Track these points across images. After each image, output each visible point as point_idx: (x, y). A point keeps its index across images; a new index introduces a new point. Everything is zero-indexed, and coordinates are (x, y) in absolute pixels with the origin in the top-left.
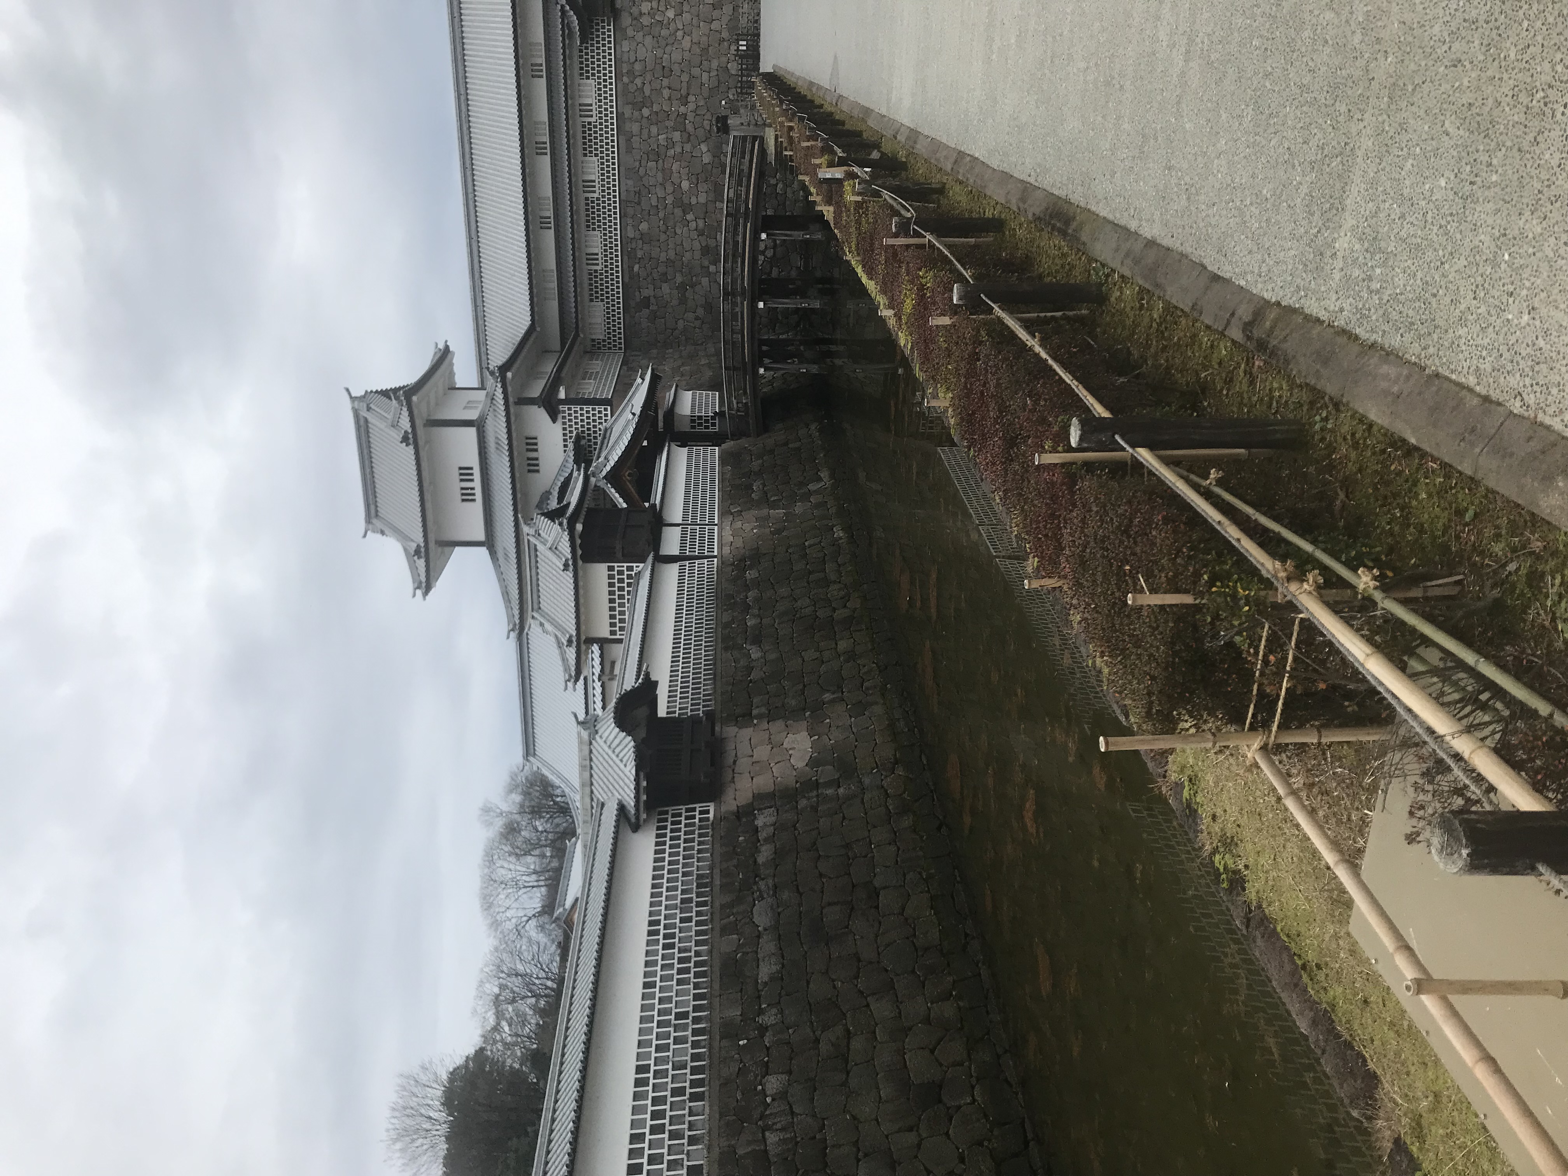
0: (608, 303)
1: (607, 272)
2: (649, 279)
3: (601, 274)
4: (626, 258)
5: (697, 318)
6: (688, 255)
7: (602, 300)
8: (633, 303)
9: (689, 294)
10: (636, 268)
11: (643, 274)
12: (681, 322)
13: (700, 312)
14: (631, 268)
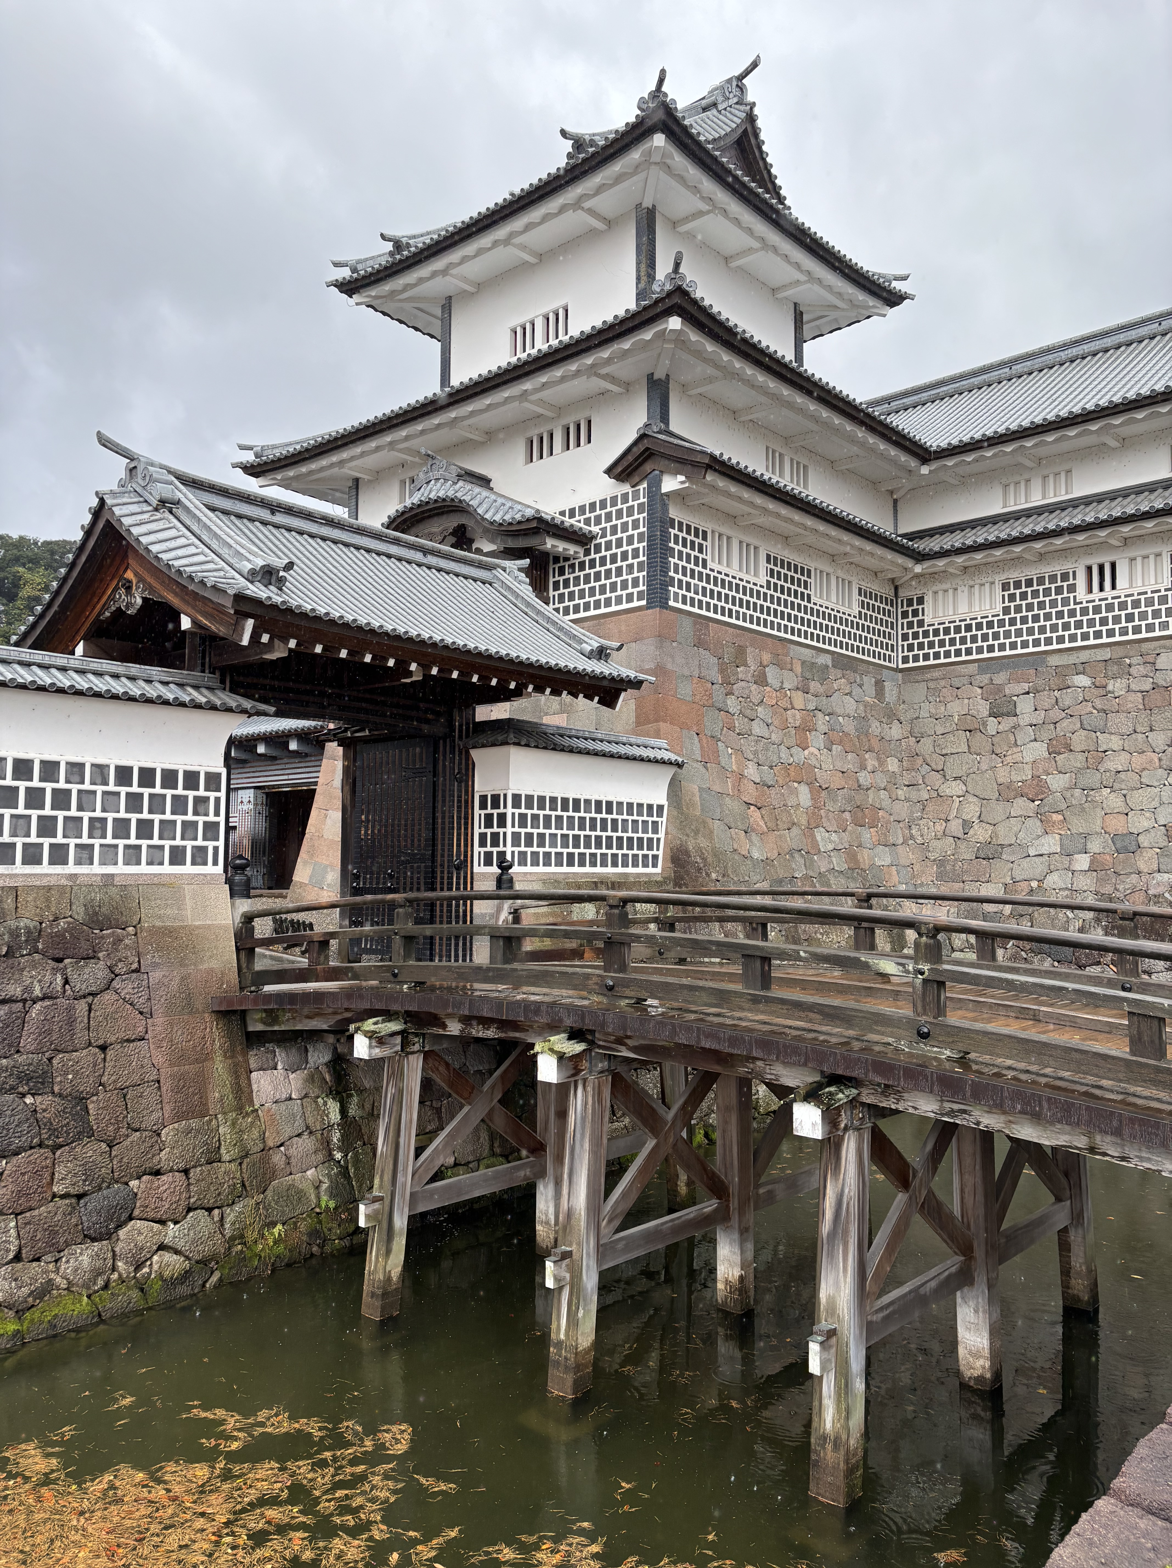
0: (1001, 623)
1: (1072, 613)
2: (1056, 714)
3: (1066, 602)
4: (1107, 654)
5: (967, 825)
6: (1114, 801)
7: (1006, 610)
8: (1000, 678)
9: (1021, 806)
10: (1083, 680)
11: (1067, 699)
12: (956, 788)
13: (981, 833)
14: (1082, 669)
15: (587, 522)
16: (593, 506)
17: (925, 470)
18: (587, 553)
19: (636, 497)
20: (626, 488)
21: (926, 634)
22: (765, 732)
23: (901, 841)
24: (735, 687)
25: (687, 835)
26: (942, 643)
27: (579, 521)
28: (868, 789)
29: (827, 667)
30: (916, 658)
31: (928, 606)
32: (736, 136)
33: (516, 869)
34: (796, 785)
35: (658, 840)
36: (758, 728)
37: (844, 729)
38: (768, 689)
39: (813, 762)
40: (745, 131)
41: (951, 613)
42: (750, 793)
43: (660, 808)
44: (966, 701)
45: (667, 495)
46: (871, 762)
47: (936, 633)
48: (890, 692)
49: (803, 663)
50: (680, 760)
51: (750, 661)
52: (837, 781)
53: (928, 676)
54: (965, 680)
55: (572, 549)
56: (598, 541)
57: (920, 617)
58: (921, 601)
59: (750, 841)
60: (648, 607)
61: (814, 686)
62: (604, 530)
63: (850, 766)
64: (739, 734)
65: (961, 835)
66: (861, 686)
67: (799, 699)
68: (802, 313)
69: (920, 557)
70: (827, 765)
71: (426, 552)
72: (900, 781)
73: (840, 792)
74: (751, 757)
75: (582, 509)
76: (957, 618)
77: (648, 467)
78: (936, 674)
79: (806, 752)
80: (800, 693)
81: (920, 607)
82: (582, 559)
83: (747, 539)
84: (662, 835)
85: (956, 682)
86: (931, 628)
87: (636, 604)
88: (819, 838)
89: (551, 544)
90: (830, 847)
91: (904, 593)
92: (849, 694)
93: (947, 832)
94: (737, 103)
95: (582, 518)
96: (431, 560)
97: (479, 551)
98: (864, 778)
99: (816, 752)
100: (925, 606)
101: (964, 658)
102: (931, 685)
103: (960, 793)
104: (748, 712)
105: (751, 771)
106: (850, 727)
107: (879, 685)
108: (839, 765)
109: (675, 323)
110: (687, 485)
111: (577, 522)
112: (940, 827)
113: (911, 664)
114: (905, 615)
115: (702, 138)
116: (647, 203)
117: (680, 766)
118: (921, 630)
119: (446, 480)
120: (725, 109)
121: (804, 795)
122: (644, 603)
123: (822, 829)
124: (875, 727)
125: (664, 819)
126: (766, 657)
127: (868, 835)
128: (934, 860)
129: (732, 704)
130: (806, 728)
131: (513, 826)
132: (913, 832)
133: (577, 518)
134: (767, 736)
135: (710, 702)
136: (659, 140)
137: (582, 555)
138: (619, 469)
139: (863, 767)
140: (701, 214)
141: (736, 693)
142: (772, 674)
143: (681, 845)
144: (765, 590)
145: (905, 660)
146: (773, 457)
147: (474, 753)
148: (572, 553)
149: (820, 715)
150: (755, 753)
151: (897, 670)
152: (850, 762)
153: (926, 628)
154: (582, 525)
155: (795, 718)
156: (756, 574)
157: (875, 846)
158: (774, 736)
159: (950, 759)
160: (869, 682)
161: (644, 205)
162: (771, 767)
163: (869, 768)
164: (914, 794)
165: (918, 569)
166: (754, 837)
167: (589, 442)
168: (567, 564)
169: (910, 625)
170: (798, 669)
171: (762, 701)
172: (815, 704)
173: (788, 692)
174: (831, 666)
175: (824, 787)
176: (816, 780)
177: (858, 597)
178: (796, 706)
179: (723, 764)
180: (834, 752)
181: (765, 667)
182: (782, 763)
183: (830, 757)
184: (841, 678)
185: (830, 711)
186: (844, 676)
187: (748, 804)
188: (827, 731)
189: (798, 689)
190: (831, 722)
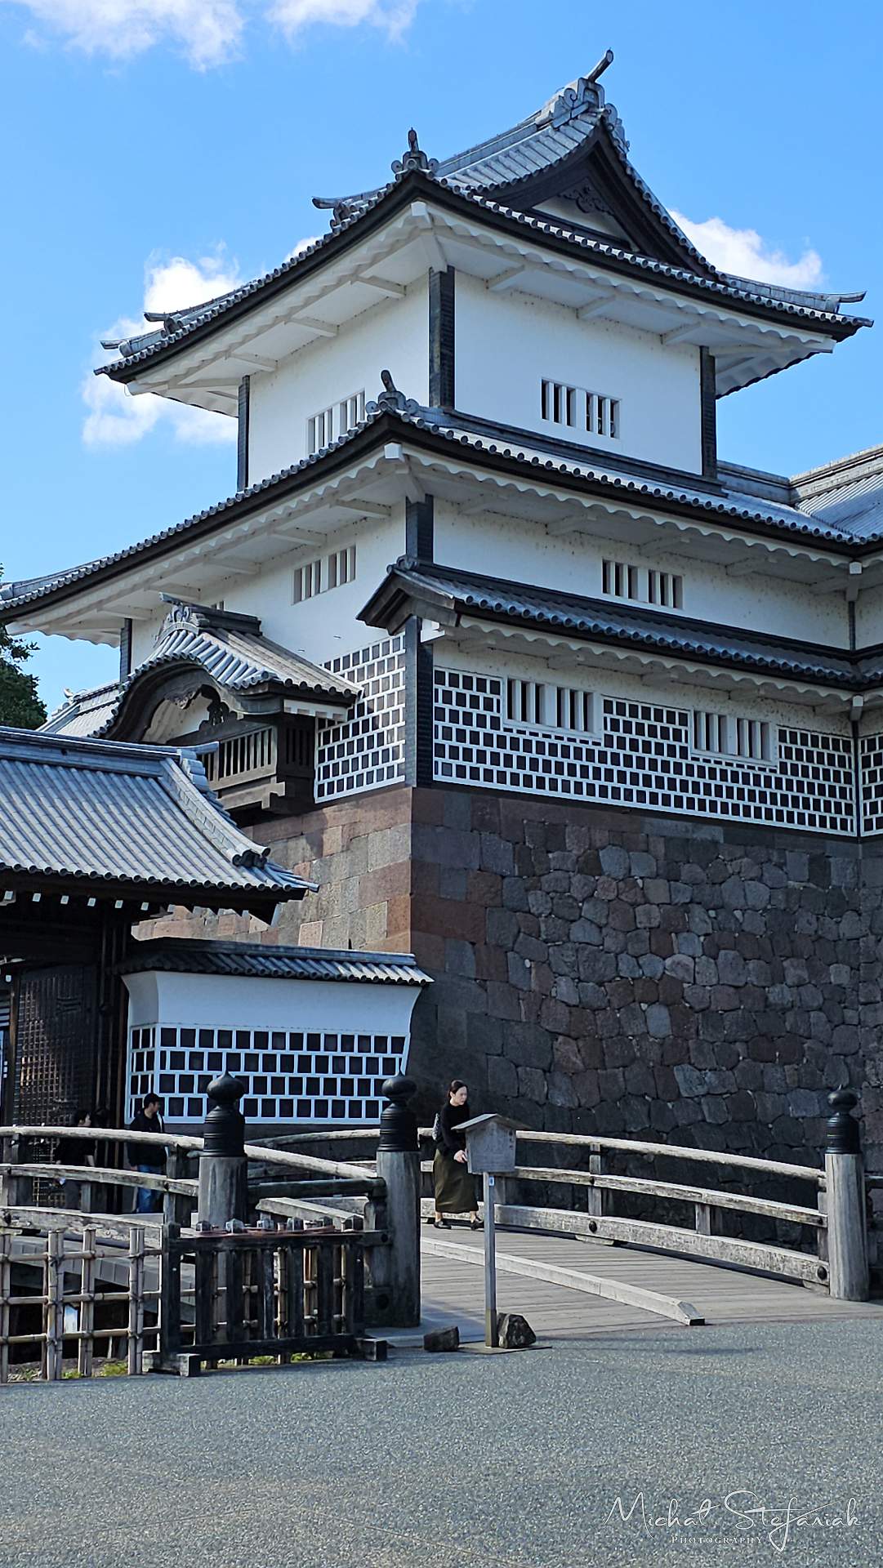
17: (855, 568)
20: (385, 635)
22: (594, 937)
24: (543, 879)
25: (441, 1076)
28: (784, 1011)
29: (715, 843)
34: (644, 1006)
36: (578, 932)
37: (747, 928)
38: (603, 879)
39: (680, 974)
40: (596, 146)
42: (559, 1019)
43: (398, 1043)
45: (430, 643)
46: (794, 971)
48: (840, 873)
49: (668, 840)
50: (430, 980)
51: (571, 843)
52: (722, 1000)
55: (329, 712)
59: (552, 1084)
60: (406, 784)
61: (689, 870)
63: (752, 979)
64: (546, 941)
66: (780, 866)
67: (659, 891)
70: (709, 978)
72: (851, 997)
73: (729, 1016)
74: (566, 971)
77: (404, 612)
79: (668, 961)
80: (662, 882)
83: (572, 684)
88: (679, 1077)
89: (293, 707)
90: (702, 1090)
91: (864, 732)
92: (760, 879)
94: (585, 112)
96: (72, 757)
98: (776, 994)
99: (689, 961)
104: (565, 912)
105: (564, 989)
106: (755, 923)
107: (820, 863)
108: (729, 977)
113: (875, 831)
114: (866, 762)
121: (658, 1020)
123: (687, 1066)
124: (806, 923)
125: (404, 1055)
126: (600, 837)
127: (775, 1075)
129: (536, 902)
130: (670, 929)
131: (163, 1067)
134: (596, 939)
135: (498, 901)
138: (372, 616)
139: (779, 978)
141: (546, 887)
142: (610, 860)
144: (602, 748)
145: (868, 825)
146: (619, 573)
147: (129, 981)
148: (330, 717)
149: (697, 910)
150: (574, 966)
151: (858, 840)
152: (753, 973)
155: (652, 916)
156: (588, 728)
157: (789, 1090)
158: (608, 943)
160: (799, 859)
161: (440, 269)
162: (601, 983)
166: (558, 1078)
169: (873, 776)
170: (660, 849)
171: (593, 895)
172: (688, 895)
173: (640, 882)
174: (722, 841)
175: (697, 1008)
176: (683, 998)
177: (778, 743)
178: (652, 898)
179: (512, 982)
180: (720, 960)
181: (597, 850)
182: (622, 977)
183: (713, 965)
184: (740, 858)
185: (717, 902)
186: (746, 855)
187: (554, 1035)
188: (710, 931)
189: (658, 876)
190: (719, 918)
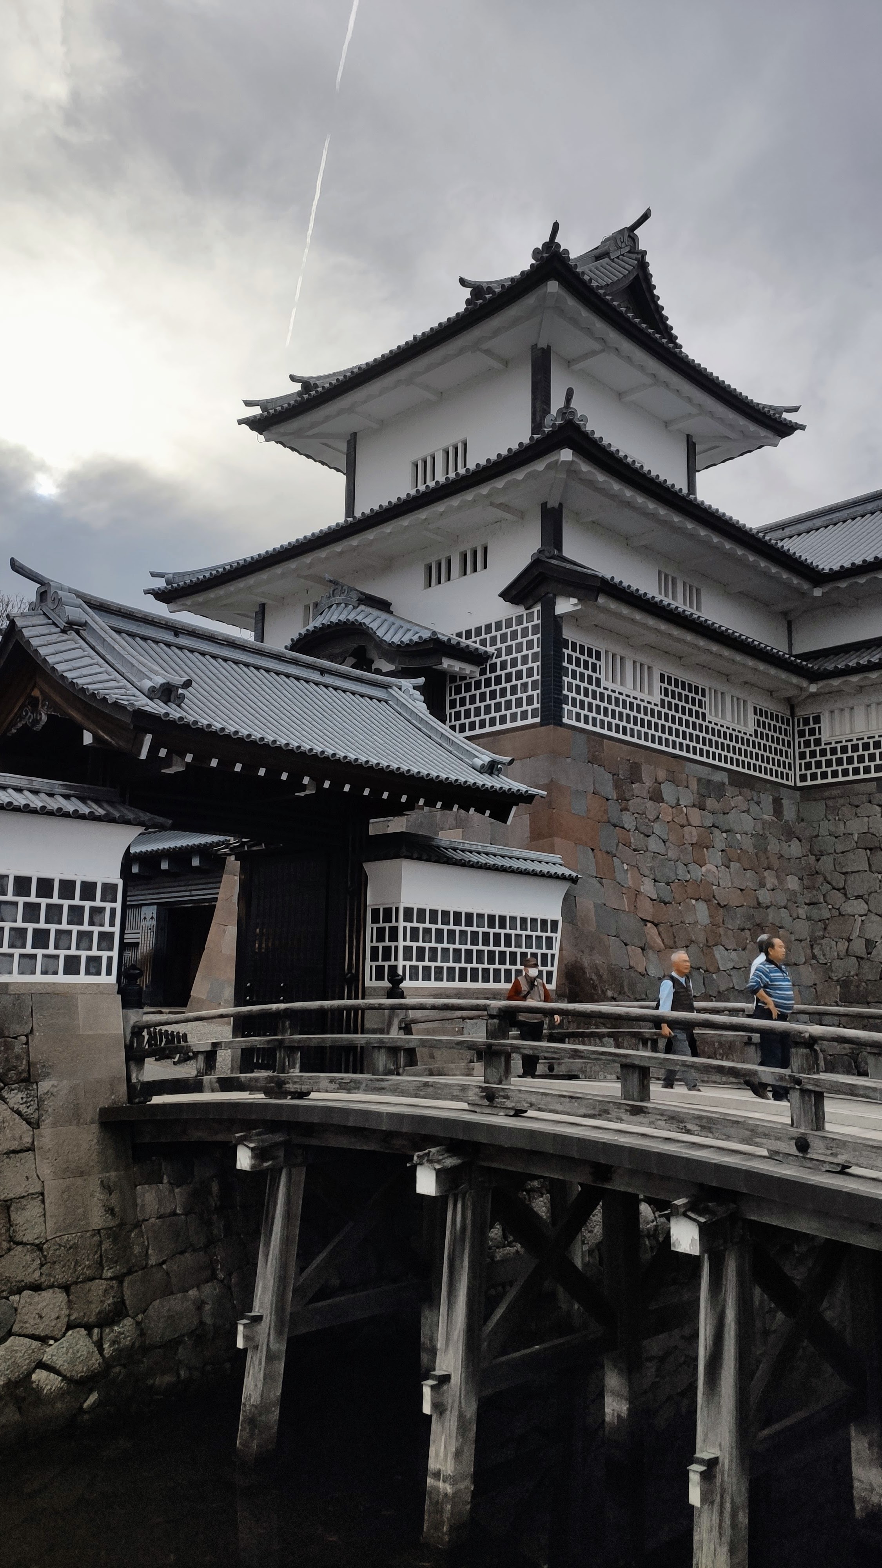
5: (870, 945)
12: (858, 907)
15: (483, 643)
16: (488, 628)
17: (818, 592)
18: (484, 672)
19: (530, 618)
20: (520, 610)
21: (823, 753)
22: (661, 849)
23: (803, 960)
24: (630, 802)
25: (583, 952)
26: (840, 762)
27: (475, 642)
28: (767, 907)
29: (723, 784)
30: (814, 777)
31: (825, 723)
32: (627, 282)
33: (406, 984)
34: (693, 902)
35: (553, 956)
36: (654, 844)
37: (743, 847)
38: (663, 805)
39: (711, 879)
40: (637, 277)
41: (848, 731)
42: (647, 910)
43: (555, 923)
44: (866, 819)
45: (561, 617)
46: (771, 879)
47: (834, 751)
48: (789, 812)
49: (699, 780)
50: (574, 874)
51: (644, 777)
52: (735, 899)
53: (827, 794)
54: (864, 798)
55: (468, 669)
56: (494, 660)
57: (817, 736)
58: (817, 720)
59: (647, 959)
60: (542, 724)
61: (710, 803)
62: (499, 650)
63: (749, 884)
64: (635, 850)
65: (864, 955)
66: (758, 803)
67: (695, 816)
68: (694, 444)
69: (814, 677)
70: (726, 882)
71: (323, 671)
72: (801, 899)
73: (739, 910)
74: (647, 873)
75: (478, 631)
76: (854, 737)
77: (542, 591)
78: (835, 792)
79: (704, 869)
80: (696, 810)
81: (817, 726)
82: (478, 678)
83: (641, 658)
84: (556, 950)
85: (855, 800)
86: (828, 747)
87: (530, 721)
88: (717, 956)
89: (447, 663)
90: (730, 965)
91: (800, 713)
92: (747, 811)
93: (851, 952)
94: (629, 252)
95: (478, 639)
96: (328, 679)
97: (378, 672)
98: (764, 896)
99: (714, 869)
100: (822, 725)
101: (862, 776)
102: (830, 803)
103: (862, 912)
104: (643, 828)
105: (648, 887)
106: (748, 844)
107: (777, 803)
108: (737, 883)
109: (566, 455)
110: (579, 607)
111: (474, 643)
112: (843, 946)
113: (809, 783)
114: (802, 734)
115: (594, 284)
116: (542, 344)
117: (574, 880)
118: (818, 749)
119: (347, 605)
120: (618, 258)
121: (701, 913)
122: (538, 720)
123: (720, 947)
124: (774, 846)
125: (559, 935)
126: (662, 775)
128: (838, 981)
129: (628, 820)
130: (702, 845)
131: (405, 940)
132: (816, 951)
133: (474, 639)
134: (663, 851)
135: (605, 817)
136: (553, 286)
137: (477, 674)
138: (514, 593)
139: (762, 885)
140: (594, 353)
141: (631, 809)
142: (667, 790)
143: (576, 961)
144: (659, 708)
145: (803, 778)
146: (666, 581)
147: (368, 867)
148: (468, 672)
149: (717, 832)
150: (652, 869)
151: (795, 788)
152: (749, 880)
153: (823, 746)
154: (478, 645)
155: (692, 835)
156: (650, 692)
158: (670, 853)
159: (851, 878)
160: (767, 799)
161: (539, 346)
162: (668, 884)
163: (769, 886)
164: (815, 913)
165: (813, 688)
166: (650, 954)
167: (485, 567)
168: (463, 683)
169: (807, 744)
170: (694, 785)
171: (658, 817)
172: (711, 821)
173: (684, 809)
174: (727, 783)
175: (722, 905)
176: (714, 897)
177: (753, 716)
178: (692, 823)
179: (618, 880)
180: (732, 869)
181: (660, 784)
182: (679, 880)
183: (728, 874)
184: (738, 796)
185: (727, 828)
186: (741, 794)
187: (645, 921)
188: (725, 848)
189: (694, 805)
190: (729, 839)
